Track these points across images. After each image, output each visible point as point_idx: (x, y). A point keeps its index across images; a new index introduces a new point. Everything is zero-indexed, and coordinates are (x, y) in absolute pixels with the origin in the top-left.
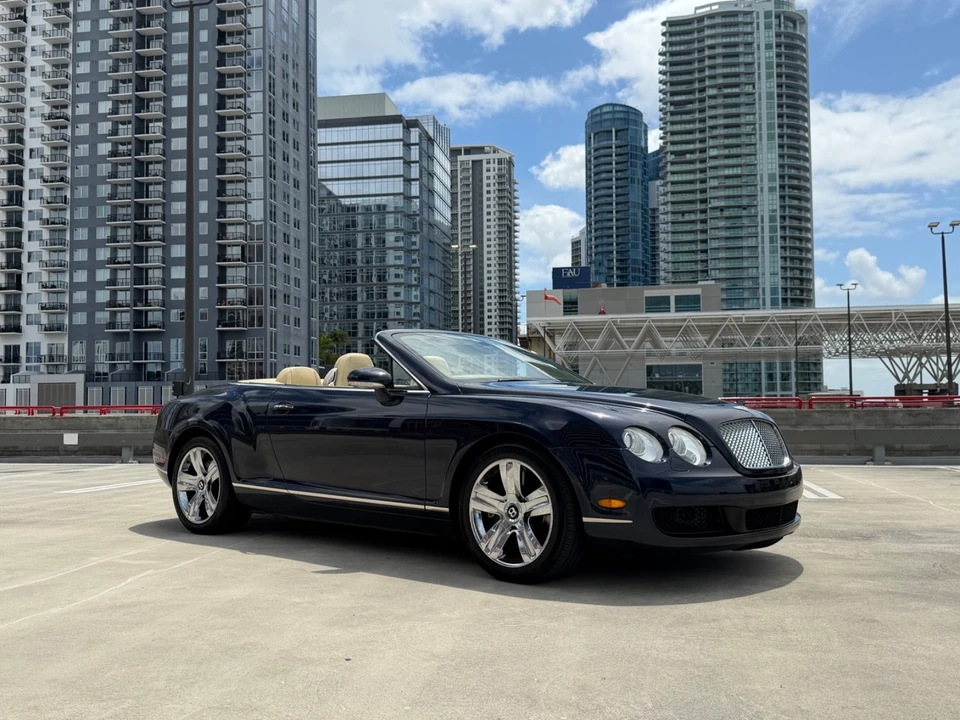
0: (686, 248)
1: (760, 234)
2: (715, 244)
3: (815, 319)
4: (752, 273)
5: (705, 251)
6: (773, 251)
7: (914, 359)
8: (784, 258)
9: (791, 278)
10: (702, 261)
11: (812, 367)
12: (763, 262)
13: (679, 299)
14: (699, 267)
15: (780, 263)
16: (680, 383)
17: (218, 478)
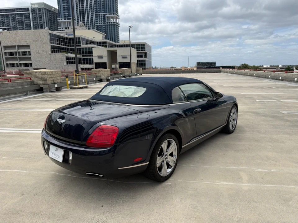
17: (176, 149)
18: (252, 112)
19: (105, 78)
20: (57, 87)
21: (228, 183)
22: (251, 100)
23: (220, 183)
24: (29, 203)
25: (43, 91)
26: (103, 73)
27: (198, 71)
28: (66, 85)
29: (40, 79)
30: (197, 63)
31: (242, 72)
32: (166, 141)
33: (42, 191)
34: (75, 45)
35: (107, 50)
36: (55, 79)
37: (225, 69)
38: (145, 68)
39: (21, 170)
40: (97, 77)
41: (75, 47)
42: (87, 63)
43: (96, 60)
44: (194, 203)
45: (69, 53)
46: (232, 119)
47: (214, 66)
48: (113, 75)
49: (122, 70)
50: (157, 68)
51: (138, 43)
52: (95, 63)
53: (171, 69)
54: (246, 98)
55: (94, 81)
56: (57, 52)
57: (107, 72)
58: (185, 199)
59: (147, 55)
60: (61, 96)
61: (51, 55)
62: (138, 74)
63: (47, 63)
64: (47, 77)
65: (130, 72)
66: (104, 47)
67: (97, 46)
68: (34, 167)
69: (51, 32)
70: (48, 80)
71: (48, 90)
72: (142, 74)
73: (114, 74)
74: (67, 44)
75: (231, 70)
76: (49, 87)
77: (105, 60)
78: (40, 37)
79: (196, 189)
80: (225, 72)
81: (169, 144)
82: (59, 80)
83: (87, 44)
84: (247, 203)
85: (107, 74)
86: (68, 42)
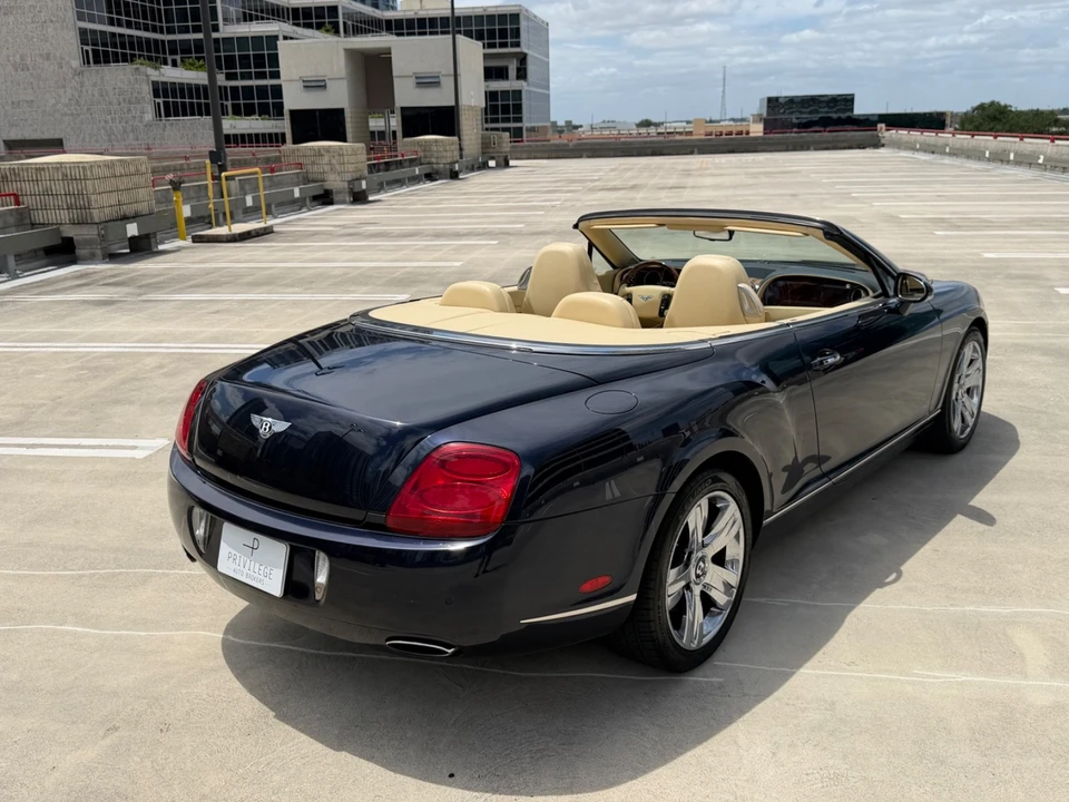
17: (738, 533)
18: (1047, 351)
19: (346, 185)
20: (136, 234)
21: (964, 678)
22: (1032, 290)
23: (928, 676)
24: (148, 763)
25: (74, 252)
26: (334, 161)
27: (772, 144)
28: (174, 225)
29: (61, 201)
30: (766, 101)
31: (983, 144)
32: (704, 502)
33: (188, 714)
34: (206, 23)
35: (346, 50)
36: (124, 198)
37: (903, 132)
38: (521, 128)
39: (77, 624)
40: (309, 181)
41: (207, 36)
42: (249, 111)
43: (294, 99)
44: (831, 762)
45: (166, 63)
46: (960, 387)
47: (844, 116)
48: (379, 171)
49: (418, 142)
50: (576, 127)
51: (485, 9)
52: (292, 112)
53: (643, 130)
54: (1009, 277)
55: (294, 201)
56: (107, 62)
57: (352, 159)
58: (790, 746)
59: (531, 68)
60: (161, 278)
61: (81, 73)
62: (492, 163)
63: (66, 115)
64: (90, 188)
65: (457, 153)
66: (327, 31)
67: (295, 28)
68: (126, 613)
70: (94, 204)
71: (99, 252)
72: (512, 163)
73: (382, 167)
74: (153, 20)
75: (929, 136)
76: (103, 238)
77: (337, 96)
79: (833, 703)
80: (898, 145)
81: (714, 513)
82: (144, 199)
83: (245, 20)
84: (1052, 762)
85: (351, 168)
86: (159, 10)
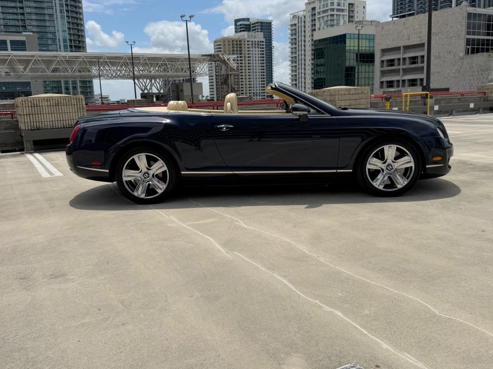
0: (11, 11)
1: (54, 7)
2: (28, 10)
3: (104, 59)
4: (52, 29)
5: (23, 14)
6: (62, 18)
7: (148, 81)
8: (69, 23)
9: (73, 34)
10: (22, 20)
11: (88, 83)
12: (58, 24)
13: (12, 42)
14: (20, 23)
15: (67, 25)
16: (18, 92)
17: (166, 171)
36: (353, 102)
56: (477, 52)
61: (464, 58)
63: (453, 77)
64: (337, 98)
69: (471, 10)
78: (447, 25)
82: (364, 104)
